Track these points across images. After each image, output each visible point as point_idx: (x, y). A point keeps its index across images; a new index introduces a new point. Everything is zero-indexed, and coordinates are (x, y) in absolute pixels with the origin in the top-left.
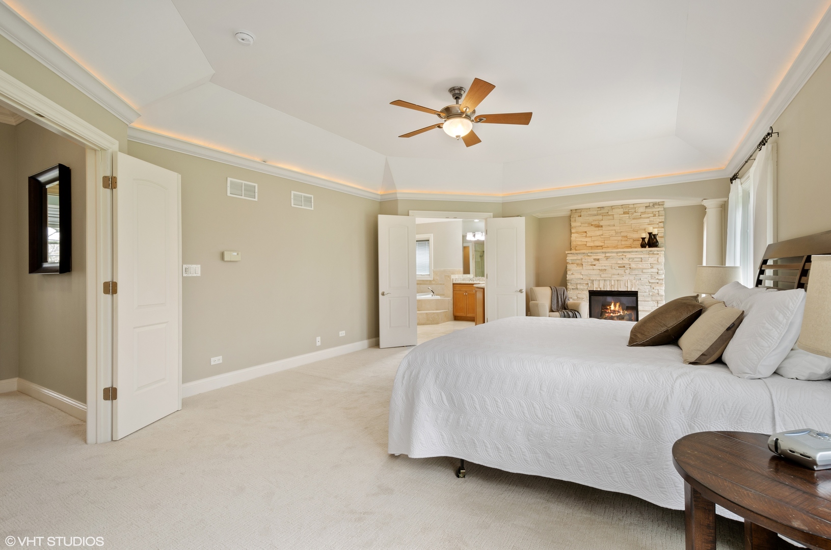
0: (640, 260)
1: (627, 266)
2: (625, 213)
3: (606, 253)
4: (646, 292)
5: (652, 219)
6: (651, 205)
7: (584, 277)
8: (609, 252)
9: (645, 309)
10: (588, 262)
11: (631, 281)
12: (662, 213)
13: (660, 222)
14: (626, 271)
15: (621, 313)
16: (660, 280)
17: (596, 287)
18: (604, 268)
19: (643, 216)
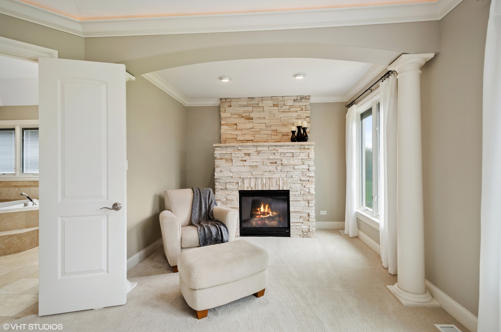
0: (291, 155)
1: (279, 162)
2: (274, 105)
3: (257, 146)
4: (297, 191)
5: (299, 113)
6: (299, 98)
7: (234, 175)
8: (260, 146)
9: (296, 210)
10: (238, 157)
11: (283, 179)
12: (309, 107)
13: (307, 117)
14: (278, 168)
15: (271, 215)
16: (310, 177)
17: (246, 187)
18: (255, 164)
19: (291, 109)
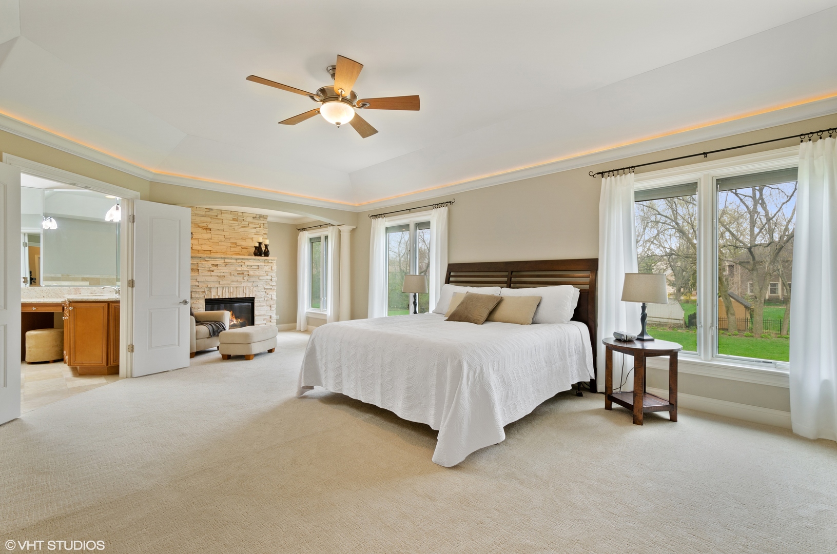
0: (257, 267)
1: (246, 273)
2: (234, 220)
3: (225, 258)
4: (261, 298)
5: (258, 229)
6: (257, 216)
7: (200, 285)
8: (228, 258)
9: (261, 314)
10: (204, 267)
11: (249, 288)
12: (266, 225)
13: (265, 234)
14: (245, 278)
15: (235, 322)
16: (273, 286)
17: (214, 295)
18: (222, 274)
19: (250, 225)
